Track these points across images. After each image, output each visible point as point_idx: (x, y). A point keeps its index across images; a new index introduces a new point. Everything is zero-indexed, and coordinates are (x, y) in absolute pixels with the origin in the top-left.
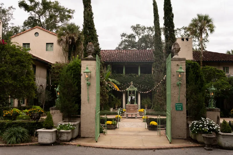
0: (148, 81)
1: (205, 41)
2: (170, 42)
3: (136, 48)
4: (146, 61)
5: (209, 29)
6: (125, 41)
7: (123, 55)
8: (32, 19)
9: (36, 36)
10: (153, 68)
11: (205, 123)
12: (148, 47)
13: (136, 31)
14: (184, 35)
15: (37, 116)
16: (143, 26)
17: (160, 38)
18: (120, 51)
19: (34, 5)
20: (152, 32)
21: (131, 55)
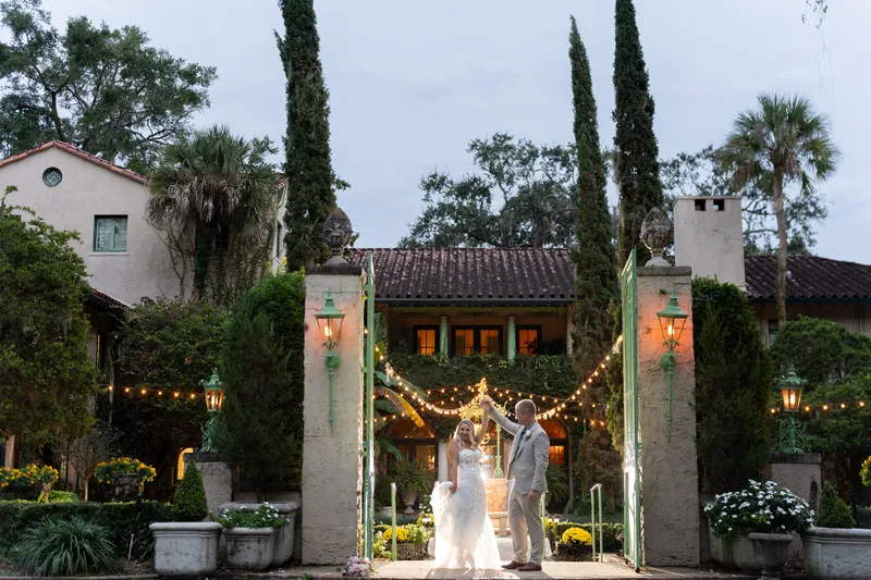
0: (549, 385)
1: (810, 214)
2: (641, 211)
3: (495, 243)
4: (542, 296)
5: (811, 161)
6: (443, 210)
7: (438, 270)
8: (20, 107)
9: (50, 185)
10: (574, 323)
11: (760, 497)
12: (549, 239)
13: (492, 164)
14: (714, 187)
15: (131, 486)
16: (523, 144)
17: (602, 198)
18: (426, 254)
19: (31, 44)
20: (565, 169)
21: (475, 270)
